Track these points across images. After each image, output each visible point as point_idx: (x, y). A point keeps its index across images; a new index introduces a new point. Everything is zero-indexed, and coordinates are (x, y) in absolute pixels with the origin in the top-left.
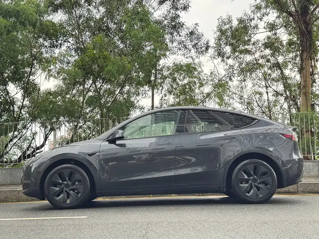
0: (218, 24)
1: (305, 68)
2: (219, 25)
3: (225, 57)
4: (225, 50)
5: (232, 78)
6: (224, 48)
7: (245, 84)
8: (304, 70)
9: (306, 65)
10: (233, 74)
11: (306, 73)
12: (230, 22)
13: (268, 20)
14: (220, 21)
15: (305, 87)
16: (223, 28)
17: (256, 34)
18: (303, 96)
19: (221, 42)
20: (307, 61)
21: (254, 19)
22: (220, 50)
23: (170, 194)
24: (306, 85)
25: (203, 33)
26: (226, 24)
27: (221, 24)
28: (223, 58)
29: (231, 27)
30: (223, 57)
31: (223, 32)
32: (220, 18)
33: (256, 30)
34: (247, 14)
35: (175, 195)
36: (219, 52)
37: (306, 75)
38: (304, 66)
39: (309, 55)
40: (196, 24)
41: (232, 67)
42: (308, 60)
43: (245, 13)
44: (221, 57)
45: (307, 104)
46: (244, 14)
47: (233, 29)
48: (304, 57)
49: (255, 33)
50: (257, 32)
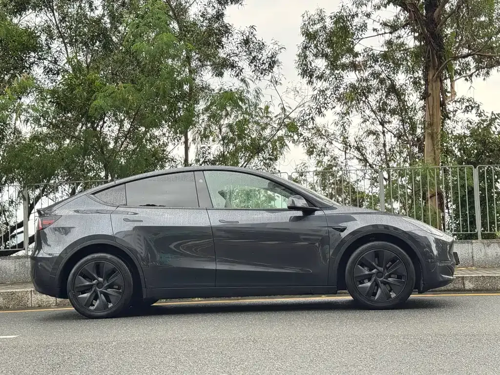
0: (303, 24)
1: (430, 94)
2: (305, 24)
3: (314, 76)
4: (313, 65)
5: (323, 110)
6: (312, 62)
7: (348, 119)
8: (430, 98)
9: (432, 89)
10: (325, 104)
11: (433, 103)
12: (322, 19)
13: (378, 18)
14: (306, 18)
15: (431, 125)
16: (311, 30)
17: (362, 39)
18: (428, 138)
19: (308, 53)
20: (434, 84)
21: (357, 15)
22: (305, 65)
23: (193, 298)
24: (433, 120)
25: (263, 41)
26: (316, 22)
27: (307, 23)
28: (311, 78)
29: (324, 28)
30: (311, 76)
31: (310, 36)
32: (306, 14)
33: (361, 33)
34: (346, 7)
35: (199, 299)
36: (303, 69)
37: (433, 105)
38: (430, 92)
39: (438, 74)
40: (252, 27)
41: (322, 92)
42: (436, 81)
43: (343, 6)
44: (307, 77)
45: (434, 151)
46: (341, 6)
47: (328, 31)
48: (430, 77)
49: (360, 37)
50: (363, 35)
